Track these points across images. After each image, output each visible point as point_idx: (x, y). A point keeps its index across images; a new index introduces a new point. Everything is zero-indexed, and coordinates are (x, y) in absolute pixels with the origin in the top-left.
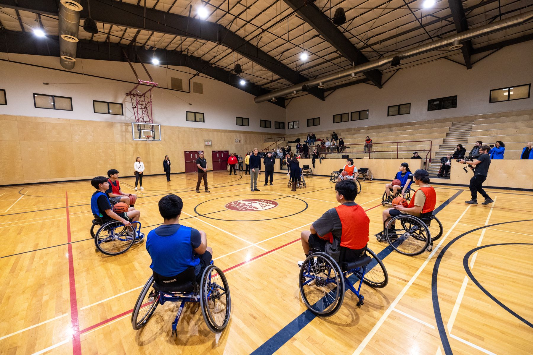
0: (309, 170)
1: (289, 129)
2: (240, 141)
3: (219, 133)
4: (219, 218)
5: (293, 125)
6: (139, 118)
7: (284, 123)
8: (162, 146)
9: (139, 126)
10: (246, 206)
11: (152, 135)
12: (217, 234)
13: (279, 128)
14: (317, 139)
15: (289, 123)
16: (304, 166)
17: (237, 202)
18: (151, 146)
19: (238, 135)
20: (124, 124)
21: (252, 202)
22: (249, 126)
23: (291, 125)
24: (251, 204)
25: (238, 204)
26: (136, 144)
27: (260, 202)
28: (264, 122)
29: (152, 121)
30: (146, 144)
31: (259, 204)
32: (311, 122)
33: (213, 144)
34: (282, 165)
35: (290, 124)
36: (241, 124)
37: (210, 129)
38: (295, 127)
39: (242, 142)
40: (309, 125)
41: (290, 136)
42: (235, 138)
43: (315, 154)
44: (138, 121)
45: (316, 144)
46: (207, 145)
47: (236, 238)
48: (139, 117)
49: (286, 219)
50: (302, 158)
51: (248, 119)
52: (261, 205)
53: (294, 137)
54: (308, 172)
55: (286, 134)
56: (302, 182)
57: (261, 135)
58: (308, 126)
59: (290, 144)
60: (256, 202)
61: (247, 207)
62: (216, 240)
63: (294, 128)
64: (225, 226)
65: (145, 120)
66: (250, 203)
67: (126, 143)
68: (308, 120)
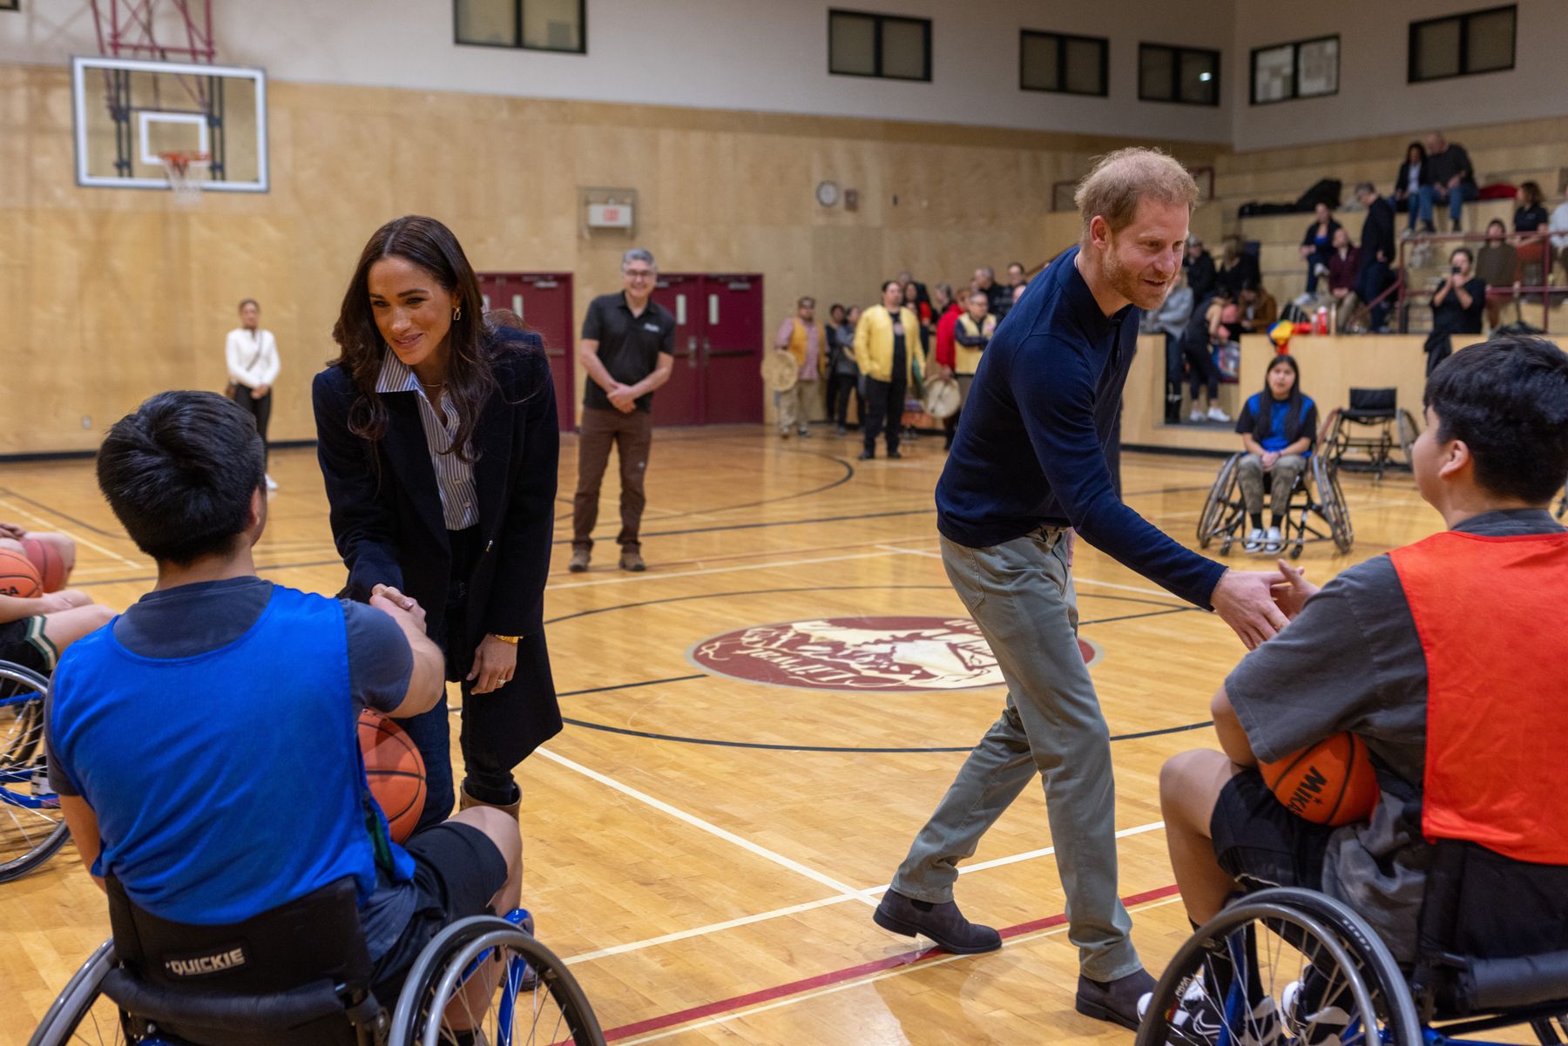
0: (1396, 427)
1: (1253, 101)
2: (852, 201)
3: (697, 139)
4: (634, 723)
5: (1288, 70)
6: (121, 24)
7: (1213, 60)
8: (271, 232)
9: (119, 82)
10: (851, 656)
11: (204, 146)
12: (602, 821)
13: (1176, 96)
14: (1481, 182)
15: (1254, 55)
16: (1356, 396)
17: (785, 628)
18: (198, 232)
19: (838, 147)
20: (19, 76)
21: (902, 634)
22: (927, 76)
23: (1275, 72)
24: (885, 649)
25: (791, 644)
26: (101, 219)
27: (957, 639)
28: (1050, 47)
29: (209, 43)
30: (164, 219)
31: (953, 647)
32: (1441, 45)
33: (644, 219)
34: (1178, 391)
35: (1265, 60)
36: (868, 64)
37: (627, 107)
38: (1306, 87)
39: (874, 207)
40: (1428, 65)
41: (1261, 160)
42: (817, 177)
43: (1451, 302)
44: (116, 46)
45: (1474, 221)
46: (599, 232)
47: (738, 849)
48: (124, 17)
49: (1138, 750)
50: (1343, 330)
51: (926, 25)
52: (966, 654)
53: (1298, 164)
54: (1386, 443)
55: (1224, 149)
56: (1319, 511)
57: (1025, 156)
58: (1414, 76)
59: (1253, 228)
60: (927, 633)
61: (853, 664)
62: (590, 855)
63: (1294, 93)
64: (671, 774)
65: (162, 36)
66: (878, 642)
67: (30, 215)
68: (1415, 29)
